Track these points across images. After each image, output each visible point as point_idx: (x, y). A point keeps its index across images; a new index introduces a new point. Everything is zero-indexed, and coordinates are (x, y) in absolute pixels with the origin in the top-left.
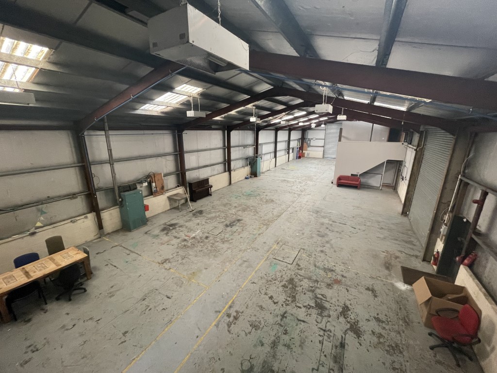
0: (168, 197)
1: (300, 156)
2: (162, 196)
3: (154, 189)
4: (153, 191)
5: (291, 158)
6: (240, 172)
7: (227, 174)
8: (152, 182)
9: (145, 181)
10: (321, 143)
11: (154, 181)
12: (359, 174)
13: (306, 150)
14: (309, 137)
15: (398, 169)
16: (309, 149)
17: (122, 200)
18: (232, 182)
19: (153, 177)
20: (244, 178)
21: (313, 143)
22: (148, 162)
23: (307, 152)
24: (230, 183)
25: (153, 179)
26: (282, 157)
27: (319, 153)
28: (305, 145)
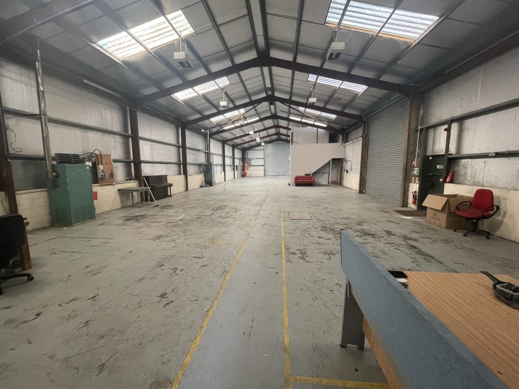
0: (119, 190)
1: (244, 175)
2: (110, 187)
3: (100, 174)
4: (100, 177)
5: (236, 177)
6: (196, 179)
7: (182, 177)
8: (98, 164)
9: (89, 159)
10: (261, 162)
11: (100, 163)
12: (311, 173)
13: (248, 170)
14: (249, 157)
15: (341, 166)
16: (251, 168)
17: (57, 176)
18: (189, 189)
19: (99, 157)
20: (199, 186)
21: (253, 163)
22: (92, 135)
23: (249, 172)
24: (187, 189)
25: (100, 160)
26: (229, 172)
27: (260, 171)
28: (246, 165)
